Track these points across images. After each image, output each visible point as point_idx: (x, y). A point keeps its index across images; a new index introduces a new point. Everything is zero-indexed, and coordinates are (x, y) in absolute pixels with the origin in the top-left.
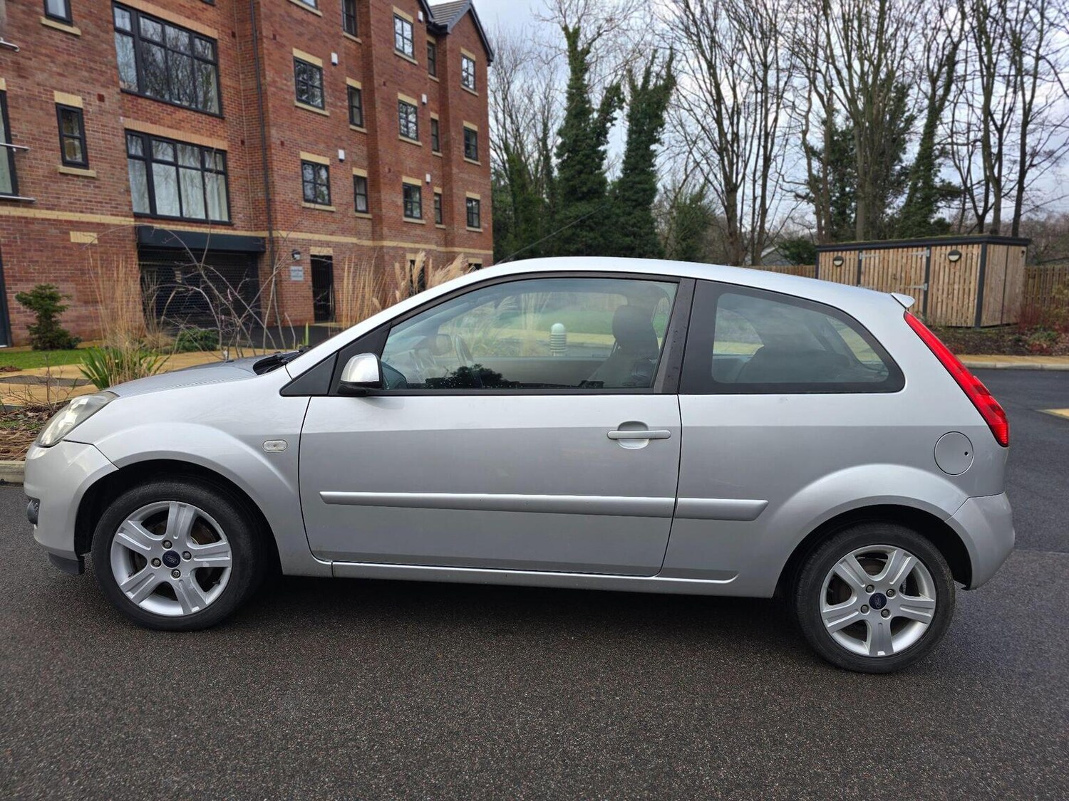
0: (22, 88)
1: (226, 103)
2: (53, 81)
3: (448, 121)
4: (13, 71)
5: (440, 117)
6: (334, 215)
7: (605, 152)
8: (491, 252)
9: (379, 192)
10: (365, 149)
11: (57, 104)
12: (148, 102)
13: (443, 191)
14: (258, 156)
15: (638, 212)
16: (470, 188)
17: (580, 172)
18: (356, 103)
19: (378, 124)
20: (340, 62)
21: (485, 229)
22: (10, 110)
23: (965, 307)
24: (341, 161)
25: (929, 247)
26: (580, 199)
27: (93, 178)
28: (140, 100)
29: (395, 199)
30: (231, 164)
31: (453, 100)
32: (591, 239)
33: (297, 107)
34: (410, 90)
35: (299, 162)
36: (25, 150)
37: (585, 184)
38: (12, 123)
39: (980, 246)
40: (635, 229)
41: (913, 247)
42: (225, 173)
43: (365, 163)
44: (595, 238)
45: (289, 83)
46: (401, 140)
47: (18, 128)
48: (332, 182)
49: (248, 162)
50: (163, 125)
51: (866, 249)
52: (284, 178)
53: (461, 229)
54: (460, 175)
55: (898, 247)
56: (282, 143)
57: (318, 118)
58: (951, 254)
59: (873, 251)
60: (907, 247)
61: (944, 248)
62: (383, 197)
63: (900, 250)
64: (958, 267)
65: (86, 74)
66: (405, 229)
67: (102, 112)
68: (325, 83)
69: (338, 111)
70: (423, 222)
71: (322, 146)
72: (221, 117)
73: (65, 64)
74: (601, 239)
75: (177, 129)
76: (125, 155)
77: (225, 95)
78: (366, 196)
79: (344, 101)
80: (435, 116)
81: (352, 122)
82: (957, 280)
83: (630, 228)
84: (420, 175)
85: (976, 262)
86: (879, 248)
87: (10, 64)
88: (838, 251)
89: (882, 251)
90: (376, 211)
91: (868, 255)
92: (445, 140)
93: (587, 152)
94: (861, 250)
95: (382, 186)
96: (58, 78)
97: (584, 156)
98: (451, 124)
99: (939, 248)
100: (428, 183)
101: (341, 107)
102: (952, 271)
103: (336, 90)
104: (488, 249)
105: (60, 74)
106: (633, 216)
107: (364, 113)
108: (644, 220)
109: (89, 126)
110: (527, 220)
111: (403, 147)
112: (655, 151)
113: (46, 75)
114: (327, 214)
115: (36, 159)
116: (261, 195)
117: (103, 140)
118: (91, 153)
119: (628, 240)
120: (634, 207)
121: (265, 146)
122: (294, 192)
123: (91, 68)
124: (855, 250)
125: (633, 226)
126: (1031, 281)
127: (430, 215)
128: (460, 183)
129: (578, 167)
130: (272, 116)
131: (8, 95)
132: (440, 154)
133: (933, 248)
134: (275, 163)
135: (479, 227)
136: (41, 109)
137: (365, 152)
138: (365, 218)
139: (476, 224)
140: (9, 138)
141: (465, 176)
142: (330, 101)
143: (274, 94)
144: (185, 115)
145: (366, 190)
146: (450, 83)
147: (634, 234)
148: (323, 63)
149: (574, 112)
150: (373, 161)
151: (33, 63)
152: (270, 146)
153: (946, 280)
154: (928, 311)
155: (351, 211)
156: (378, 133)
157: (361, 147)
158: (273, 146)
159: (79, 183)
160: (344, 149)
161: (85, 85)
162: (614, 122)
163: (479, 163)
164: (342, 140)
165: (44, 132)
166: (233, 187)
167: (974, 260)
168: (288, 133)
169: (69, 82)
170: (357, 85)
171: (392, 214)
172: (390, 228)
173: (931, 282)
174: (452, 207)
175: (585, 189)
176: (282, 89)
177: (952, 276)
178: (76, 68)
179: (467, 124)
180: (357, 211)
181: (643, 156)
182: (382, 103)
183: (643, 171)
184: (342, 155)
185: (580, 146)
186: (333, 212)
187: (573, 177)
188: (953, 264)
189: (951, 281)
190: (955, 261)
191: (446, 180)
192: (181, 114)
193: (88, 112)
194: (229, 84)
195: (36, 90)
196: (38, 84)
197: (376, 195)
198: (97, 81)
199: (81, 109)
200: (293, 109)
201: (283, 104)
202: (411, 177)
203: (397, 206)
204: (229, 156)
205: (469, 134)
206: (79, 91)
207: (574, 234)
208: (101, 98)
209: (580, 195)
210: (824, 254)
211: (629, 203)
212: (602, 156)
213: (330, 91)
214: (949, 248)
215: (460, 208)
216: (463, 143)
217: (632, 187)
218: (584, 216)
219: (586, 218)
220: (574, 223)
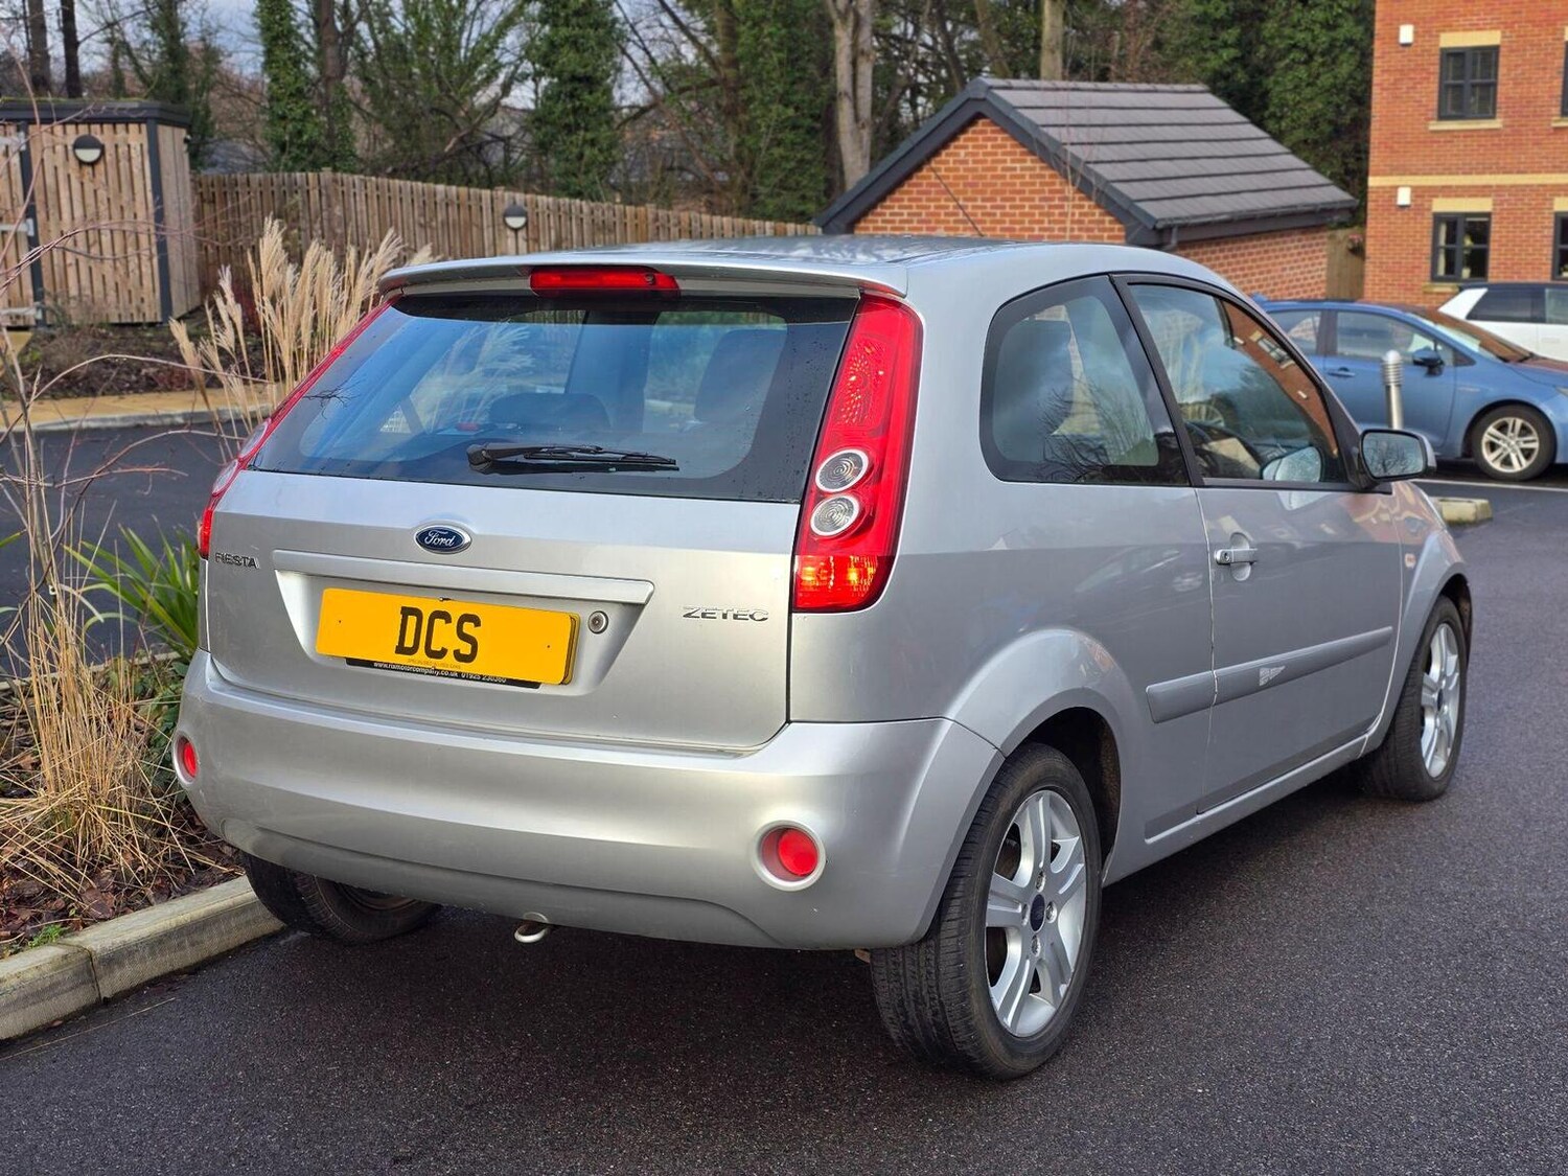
23: (134, 277)
25: (21, 124)
39: (144, 127)
58: (79, 144)
61: (59, 128)
64: (101, 177)
82: (103, 208)
85: (140, 164)
99: (46, 128)
102: (89, 188)
126: (207, 207)
133: (33, 128)
153: (78, 213)
154: (47, 285)
167: (136, 162)
173: (41, 216)
177: (90, 200)
188: (88, 170)
189: (91, 210)
190: (93, 164)
214: (71, 128)
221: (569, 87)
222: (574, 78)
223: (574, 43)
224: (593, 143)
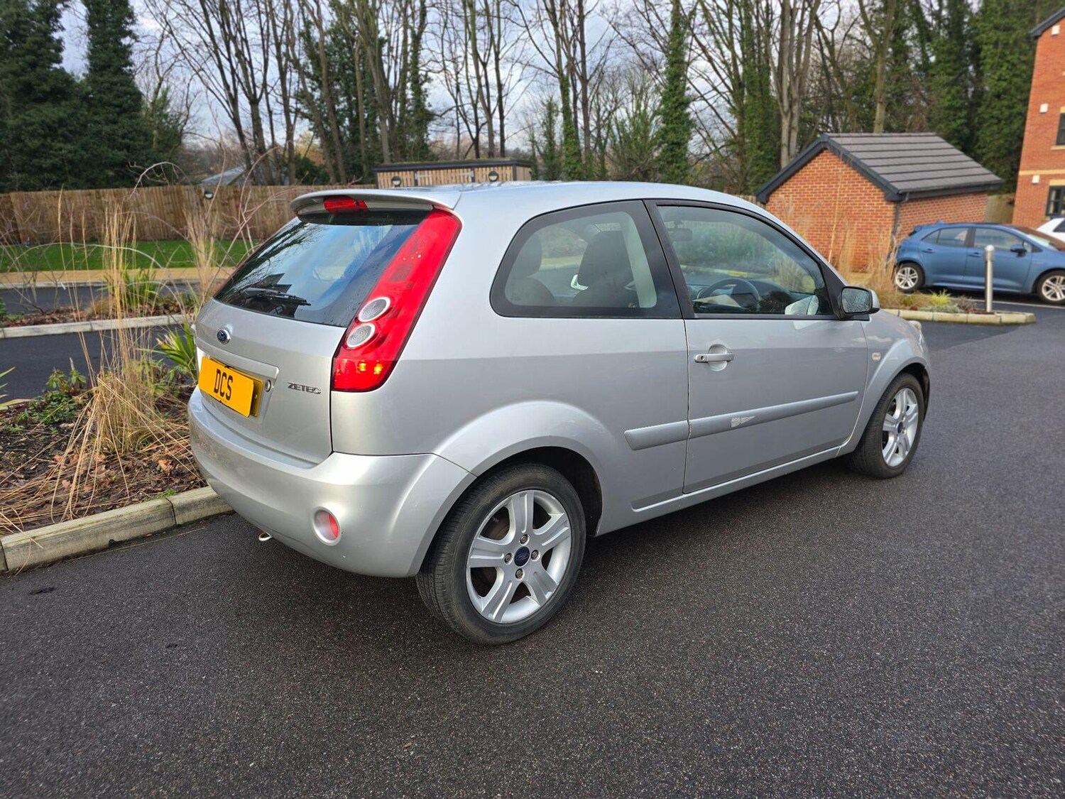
7: (60, 41)
15: (124, 120)
17: (33, 65)
25: (472, 168)
26: (41, 101)
32: (70, 152)
39: (510, 167)
41: (460, 168)
44: (76, 151)
51: (421, 170)
55: (447, 168)
58: (490, 174)
59: (426, 172)
60: (455, 168)
61: (484, 169)
63: (449, 171)
74: (83, 153)
86: (432, 169)
88: (394, 171)
89: (434, 172)
91: (422, 176)
93: (37, 39)
94: (415, 171)
97: (35, 43)
99: (480, 169)
106: (120, 124)
108: (135, 130)
112: (129, 46)
120: (119, 114)
124: (410, 170)
125: (123, 137)
129: (29, 58)
133: (476, 169)
147: (128, 147)
175: (46, 87)
181: (115, 51)
183: (119, 71)
185: (24, 30)
187: (23, 70)
190: (495, 181)
207: (43, 145)
209: (40, 95)
210: (381, 174)
211: (110, 109)
212: (59, 46)
214: (488, 169)
217: (110, 90)
218: (54, 122)
219: (56, 125)
220: (40, 131)
221: (671, 147)
222: (673, 143)
223: (674, 130)
224: (678, 168)
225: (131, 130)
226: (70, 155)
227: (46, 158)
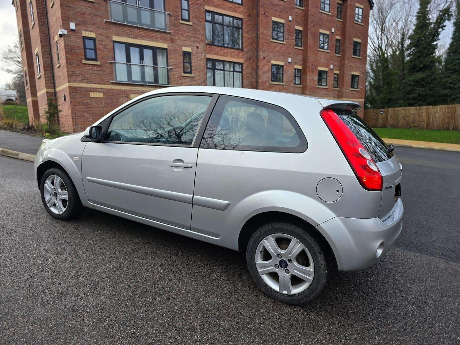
0: (172, 47)
1: (244, 44)
2: (182, 43)
3: (345, 39)
4: (170, 41)
5: (341, 38)
6: (284, 87)
7: (437, 45)
8: (363, 100)
9: (306, 75)
10: (301, 56)
11: (183, 51)
12: (215, 47)
13: (340, 72)
14: (255, 65)
16: (354, 70)
17: (419, 57)
18: (300, 37)
19: (308, 45)
20: (293, 20)
21: (360, 89)
22: (168, 55)
24: (289, 63)
26: (418, 71)
27: (193, 77)
28: (212, 47)
29: (313, 78)
30: (244, 68)
31: (349, 28)
32: (423, 91)
33: (272, 42)
34: (326, 27)
35: (271, 65)
36: (172, 69)
37: (422, 63)
38: (169, 60)
40: (452, 85)
42: (242, 72)
43: (301, 63)
44: (425, 91)
45: (269, 32)
46: (319, 51)
47: (171, 61)
48: (284, 72)
49: (251, 67)
50: (220, 55)
52: (264, 72)
53: (348, 89)
54: (349, 64)
56: (264, 58)
57: (281, 45)
62: (308, 77)
65: (193, 39)
66: (317, 91)
67: (197, 52)
68: (285, 30)
69: (290, 41)
70: (327, 87)
71: (281, 57)
72: (242, 50)
73: (187, 37)
74: (429, 91)
75: (225, 56)
76: (206, 68)
77: (244, 41)
78: (300, 77)
79: (293, 36)
80: (338, 37)
81: (297, 45)
83: (448, 85)
84: (327, 66)
87: (169, 39)
90: (304, 84)
92: (343, 48)
93: (425, 46)
95: (308, 72)
96: (184, 41)
97: (423, 48)
98: (346, 40)
100: (331, 69)
101: (291, 39)
103: (290, 32)
104: (362, 99)
105: (185, 40)
106: (450, 78)
107: (303, 41)
109: (193, 58)
110: (388, 84)
111: (320, 53)
113: (180, 41)
114: (281, 86)
115: (175, 72)
116: (254, 80)
117: (198, 63)
118: (193, 68)
119: (446, 91)
120: (452, 73)
121: (257, 60)
122: (267, 77)
123: (195, 37)
125: (450, 83)
127: (331, 84)
128: (349, 68)
130: (260, 47)
131: (168, 50)
132: (340, 55)
134: (260, 66)
135: (357, 88)
136: (178, 54)
137: (302, 58)
138: (299, 87)
139: (356, 87)
140: (167, 66)
141: (352, 64)
142: (286, 37)
143: (262, 38)
144: (228, 51)
145: (301, 75)
146: (348, 21)
147: (450, 88)
148: (285, 21)
149: (419, 26)
150: (305, 62)
151: (176, 38)
152: (259, 59)
155: (292, 85)
156: (308, 49)
157: (300, 56)
158: (260, 59)
159: (188, 79)
160: (291, 57)
161: (192, 43)
162: (444, 28)
163: (360, 58)
164: (291, 54)
165: (178, 62)
166: (244, 77)
168: (267, 53)
169: (188, 43)
170: (301, 28)
171: (311, 84)
172: (310, 91)
174: (343, 79)
175: (421, 66)
176: (266, 35)
178: (190, 37)
179: (355, 39)
180: (295, 84)
182: (311, 35)
184: (290, 60)
185: (421, 43)
186: (283, 85)
187: (415, 59)
191: (342, 67)
192: (227, 50)
193: (193, 53)
194: (246, 36)
195: (177, 47)
196: (178, 45)
197: (305, 76)
198: (197, 41)
199: (191, 52)
200: (270, 43)
201: (266, 41)
202: (323, 67)
203: (315, 81)
204: (244, 65)
205: (356, 44)
206: (190, 46)
207: (412, 89)
208: (197, 47)
209: (418, 69)
211: (449, 71)
212: (435, 47)
213: (287, 33)
215: (348, 79)
216: (352, 49)
217: (451, 63)
218: (420, 79)
219: (420, 81)
220: (413, 84)
225: (455, 79)
226: (422, 93)
227: (412, 94)
